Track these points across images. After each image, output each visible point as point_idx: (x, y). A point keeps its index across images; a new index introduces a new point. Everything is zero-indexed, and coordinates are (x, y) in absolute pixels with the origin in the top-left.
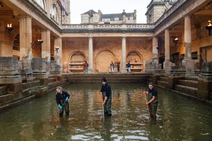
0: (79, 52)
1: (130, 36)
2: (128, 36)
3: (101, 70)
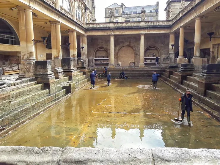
0: (102, 47)
1: (148, 33)
3: (121, 65)
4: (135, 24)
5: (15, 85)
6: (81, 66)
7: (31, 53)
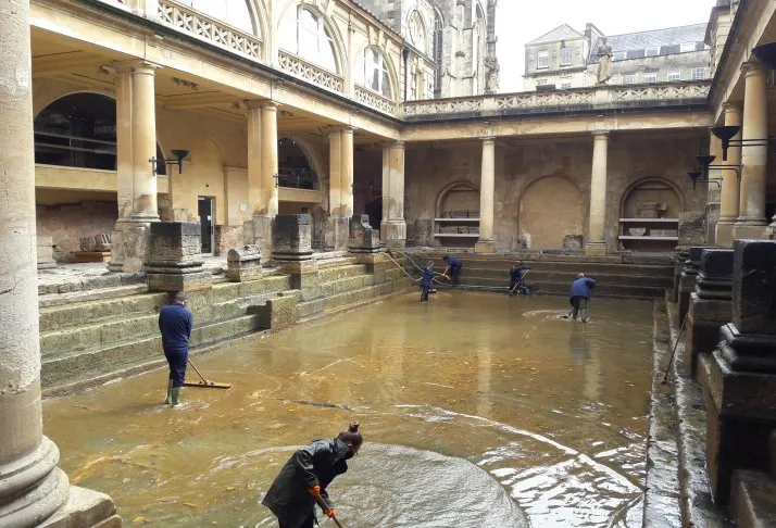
0: (464, 181)
1: (624, 127)
2: (616, 128)
3: (533, 243)
4: (575, 99)
5: (60, 292)
6: (361, 242)
7: (144, 197)
